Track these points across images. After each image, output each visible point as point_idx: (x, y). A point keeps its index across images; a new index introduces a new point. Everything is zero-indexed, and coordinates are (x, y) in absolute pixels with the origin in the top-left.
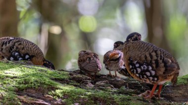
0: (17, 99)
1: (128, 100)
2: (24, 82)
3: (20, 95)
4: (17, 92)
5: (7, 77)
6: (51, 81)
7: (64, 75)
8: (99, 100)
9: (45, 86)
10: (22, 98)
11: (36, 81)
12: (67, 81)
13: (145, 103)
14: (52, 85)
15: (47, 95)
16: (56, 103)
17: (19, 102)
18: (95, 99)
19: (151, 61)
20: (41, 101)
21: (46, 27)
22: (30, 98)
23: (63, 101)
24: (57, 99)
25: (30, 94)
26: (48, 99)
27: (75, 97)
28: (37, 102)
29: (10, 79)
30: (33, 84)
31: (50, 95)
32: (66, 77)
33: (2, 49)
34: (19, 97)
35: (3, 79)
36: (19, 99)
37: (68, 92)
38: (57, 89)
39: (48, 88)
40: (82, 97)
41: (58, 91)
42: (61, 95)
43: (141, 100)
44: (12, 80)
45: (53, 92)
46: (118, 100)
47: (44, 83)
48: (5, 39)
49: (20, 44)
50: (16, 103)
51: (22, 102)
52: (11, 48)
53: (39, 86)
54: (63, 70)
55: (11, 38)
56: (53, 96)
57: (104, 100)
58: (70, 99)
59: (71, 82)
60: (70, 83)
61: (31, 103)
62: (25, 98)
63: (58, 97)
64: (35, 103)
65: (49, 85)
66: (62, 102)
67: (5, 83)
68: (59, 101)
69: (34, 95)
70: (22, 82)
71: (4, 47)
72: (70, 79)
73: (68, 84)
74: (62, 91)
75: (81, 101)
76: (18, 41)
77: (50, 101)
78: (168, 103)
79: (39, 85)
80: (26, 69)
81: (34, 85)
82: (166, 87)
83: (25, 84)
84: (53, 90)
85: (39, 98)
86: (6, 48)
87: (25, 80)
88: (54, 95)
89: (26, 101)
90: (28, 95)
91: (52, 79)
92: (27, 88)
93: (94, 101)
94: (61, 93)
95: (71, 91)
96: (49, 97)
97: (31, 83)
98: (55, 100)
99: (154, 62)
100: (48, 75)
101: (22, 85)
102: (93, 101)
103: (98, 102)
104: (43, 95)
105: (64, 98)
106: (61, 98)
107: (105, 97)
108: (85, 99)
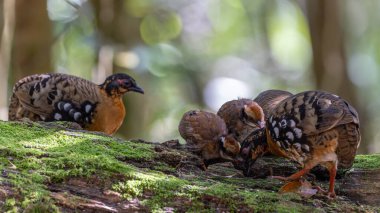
0: (48, 198)
1: (273, 201)
2: (63, 165)
3: (57, 191)
4: (50, 184)
5: (30, 154)
6: (118, 162)
7: (144, 150)
8: (215, 202)
9: (106, 173)
10: (59, 196)
11: (89, 164)
12: (149, 162)
13: (306, 208)
14: (119, 170)
15: (110, 192)
16: (127, 206)
17: (54, 206)
18: (207, 199)
19: (293, 110)
20: (97, 204)
21: (107, 55)
22: (75, 197)
23: (141, 202)
24: (130, 199)
25: (75, 189)
26: (112, 199)
27: (166, 196)
28: (89, 205)
29: (35, 159)
30: (81, 169)
31: (115, 191)
32: (147, 155)
33: (32, 101)
34: (53, 194)
35: (21, 158)
36: (54, 199)
37: (152, 186)
38: (130, 178)
39: (111, 178)
40: (181, 195)
41: (131, 184)
42: (137, 192)
43: (298, 201)
44: (39, 161)
45: (121, 184)
46: (252, 200)
47: (105, 168)
48: (32, 79)
49: (67, 85)
50: (47, 207)
51: (60, 204)
52: (52, 95)
53: (93, 173)
54: (142, 142)
55: (44, 76)
56: (122, 193)
57: (224, 202)
58: (156, 198)
59: (156, 165)
60: (156, 167)
61: (78, 208)
62: (66, 196)
63: (133, 194)
64: (86, 207)
65: (114, 171)
66: (139, 206)
67: (25, 167)
68: (133, 202)
69: (83, 191)
70: (60, 165)
71: (36, 95)
72: (156, 159)
73: (152, 168)
74: (140, 183)
75: (178, 203)
76: (61, 80)
77: (115, 204)
78: (353, 206)
79: (92, 170)
80: (67, 138)
81: (84, 170)
82: (349, 175)
83: (65, 169)
84: (122, 181)
85: (93, 198)
86: (41, 96)
87: (66, 161)
88: (124, 191)
89: (68, 204)
90: (72, 192)
91: (120, 159)
92: (68, 178)
93: (205, 203)
94: (139, 187)
95: (158, 182)
96: (114, 195)
97: (78, 167)
98: (125, 201)
99: (297, 110)
100: (112, 151)
101: (59, 171)
102: (202, 204)
103: (213, 204)
104: (102, 190)
105: (144, 198)
106: (139, 197)
107: (225, 196)
108: (187, 198)
